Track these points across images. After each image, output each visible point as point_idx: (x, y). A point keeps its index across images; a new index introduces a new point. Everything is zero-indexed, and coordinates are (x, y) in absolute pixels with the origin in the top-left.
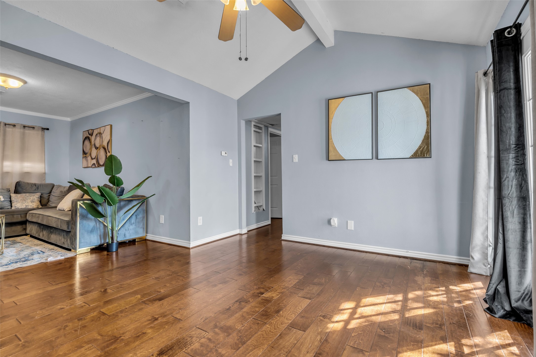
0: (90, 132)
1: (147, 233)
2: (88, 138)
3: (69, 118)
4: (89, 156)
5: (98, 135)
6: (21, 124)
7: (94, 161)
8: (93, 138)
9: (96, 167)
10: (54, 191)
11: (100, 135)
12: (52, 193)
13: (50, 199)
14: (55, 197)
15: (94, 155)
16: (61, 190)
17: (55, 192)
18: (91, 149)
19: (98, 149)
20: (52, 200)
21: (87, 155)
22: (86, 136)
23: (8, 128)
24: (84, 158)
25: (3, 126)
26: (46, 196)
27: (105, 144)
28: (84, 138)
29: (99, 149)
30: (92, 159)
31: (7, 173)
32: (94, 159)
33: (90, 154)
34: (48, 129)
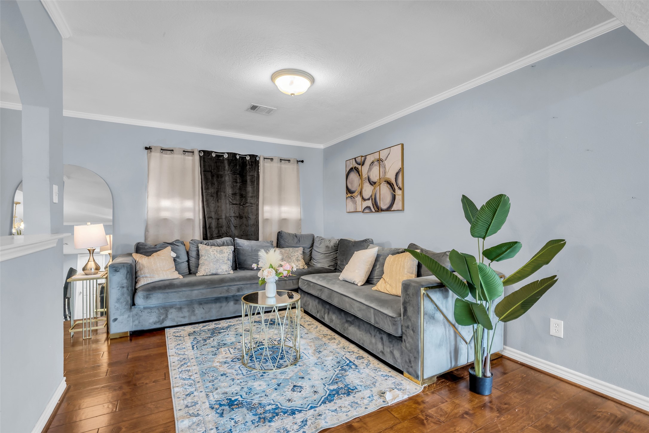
0: (359, 160)
1: (505, 343)
2: (357, 170)
3: (322, 145)
4: (357, 196)
5: (376, 163)
6: (278, 157)
7: (369, 203)
8: (364, 170)
9: (372, 212)
10: (318, 245)
11: (379, 163)
12: (314, 248)
13: (313, 256)
14: (320, 254)
15: (366, 195)
16: (326, 245)
17: (319, 247)
18: (361, 185)
19: (375, 184)
20: (317, 258)
21: (354, 194)
22: (351, 166)
23: (267, 162)
24: (349, 199)
25: (263, 161)
26: (307, 251)
27: (391, 176)
28: (348, 170)
29: (377, 184)
30: (364, 200)
31: (267, 219)
32: (369, 199)
33: (361, 192)
34: (302, 161)
